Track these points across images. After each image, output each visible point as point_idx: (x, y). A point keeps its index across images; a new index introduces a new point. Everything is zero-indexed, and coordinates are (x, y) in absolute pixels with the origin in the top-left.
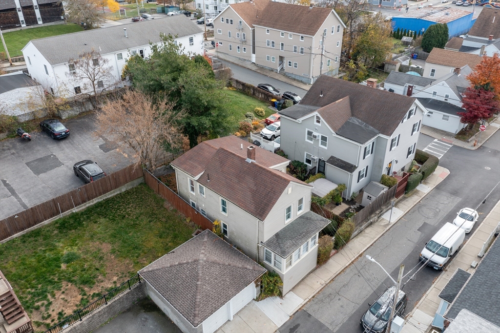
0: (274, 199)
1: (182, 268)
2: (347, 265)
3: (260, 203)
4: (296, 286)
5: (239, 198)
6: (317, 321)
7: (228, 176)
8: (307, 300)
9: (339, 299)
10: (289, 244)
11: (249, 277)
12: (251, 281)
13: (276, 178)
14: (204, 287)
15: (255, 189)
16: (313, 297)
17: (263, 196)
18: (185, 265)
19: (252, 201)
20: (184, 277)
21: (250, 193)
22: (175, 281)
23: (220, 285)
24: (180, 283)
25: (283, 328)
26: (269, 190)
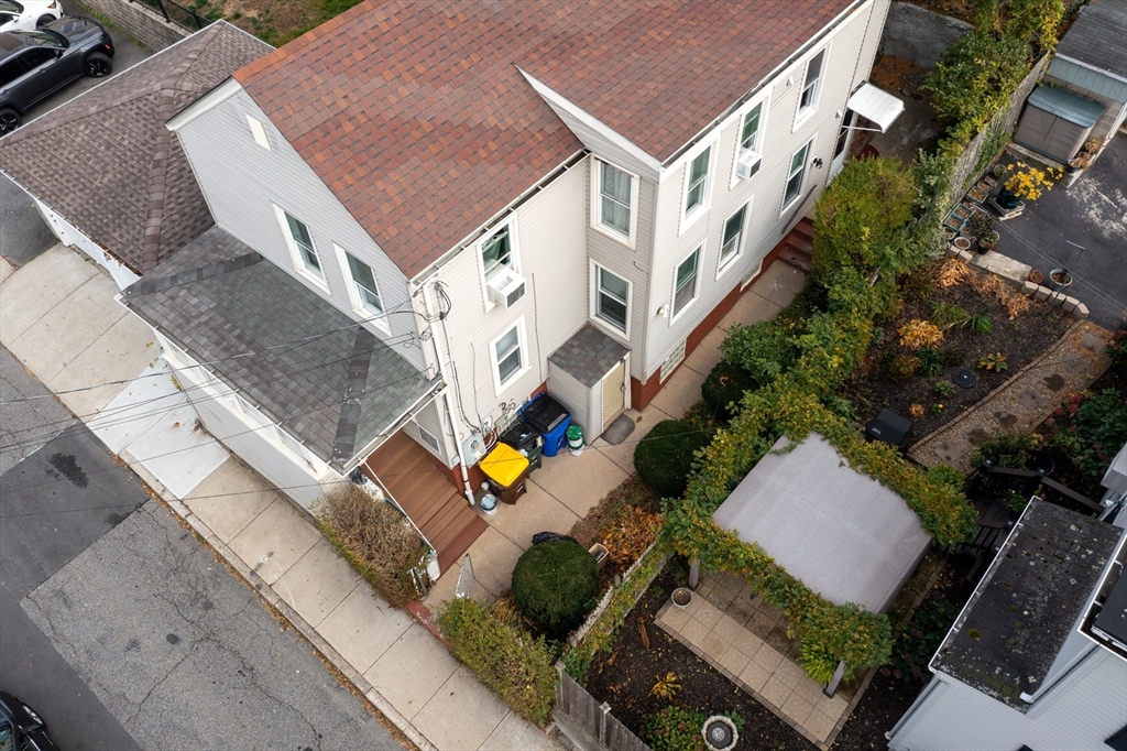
2: (371, 697)
4: (254, 471)
6: (85, 542)
8: (182, 512)
9: (173, 639)
10: (195, 301)
11: (121, 236)
12: (108, 245)
14: (82, 127)
16: (199, 537)
23: (91, 163)
25: (82, 438)
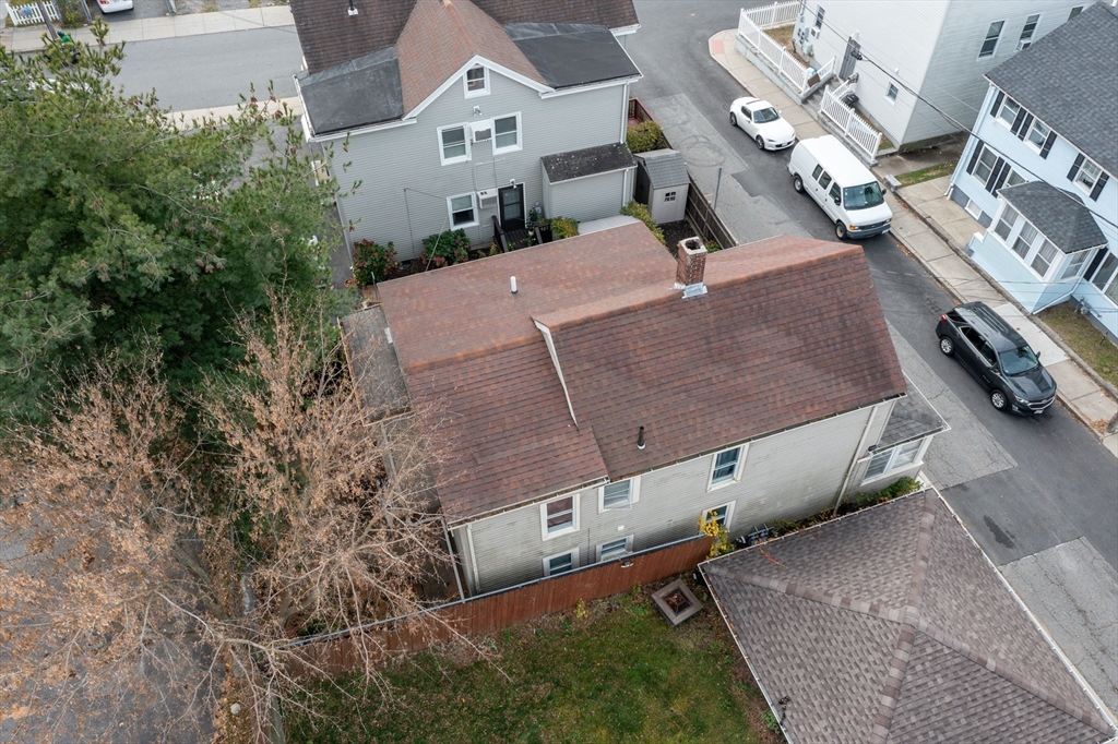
0: (872, 323)
1: (915, 691)
3: (851, 364)
5: (788, 402)
6: (981, 481)
7: (687, 381)
13: (820, 271)
14: (1002, 655)
15: (797, 342)
17: (838, 340)
18: (909, 678)
19: (827, 377)
20: (948, 699)
21: (799, 364)
22: (949, 734)
24: (963, 721)
26: (835, 313)
